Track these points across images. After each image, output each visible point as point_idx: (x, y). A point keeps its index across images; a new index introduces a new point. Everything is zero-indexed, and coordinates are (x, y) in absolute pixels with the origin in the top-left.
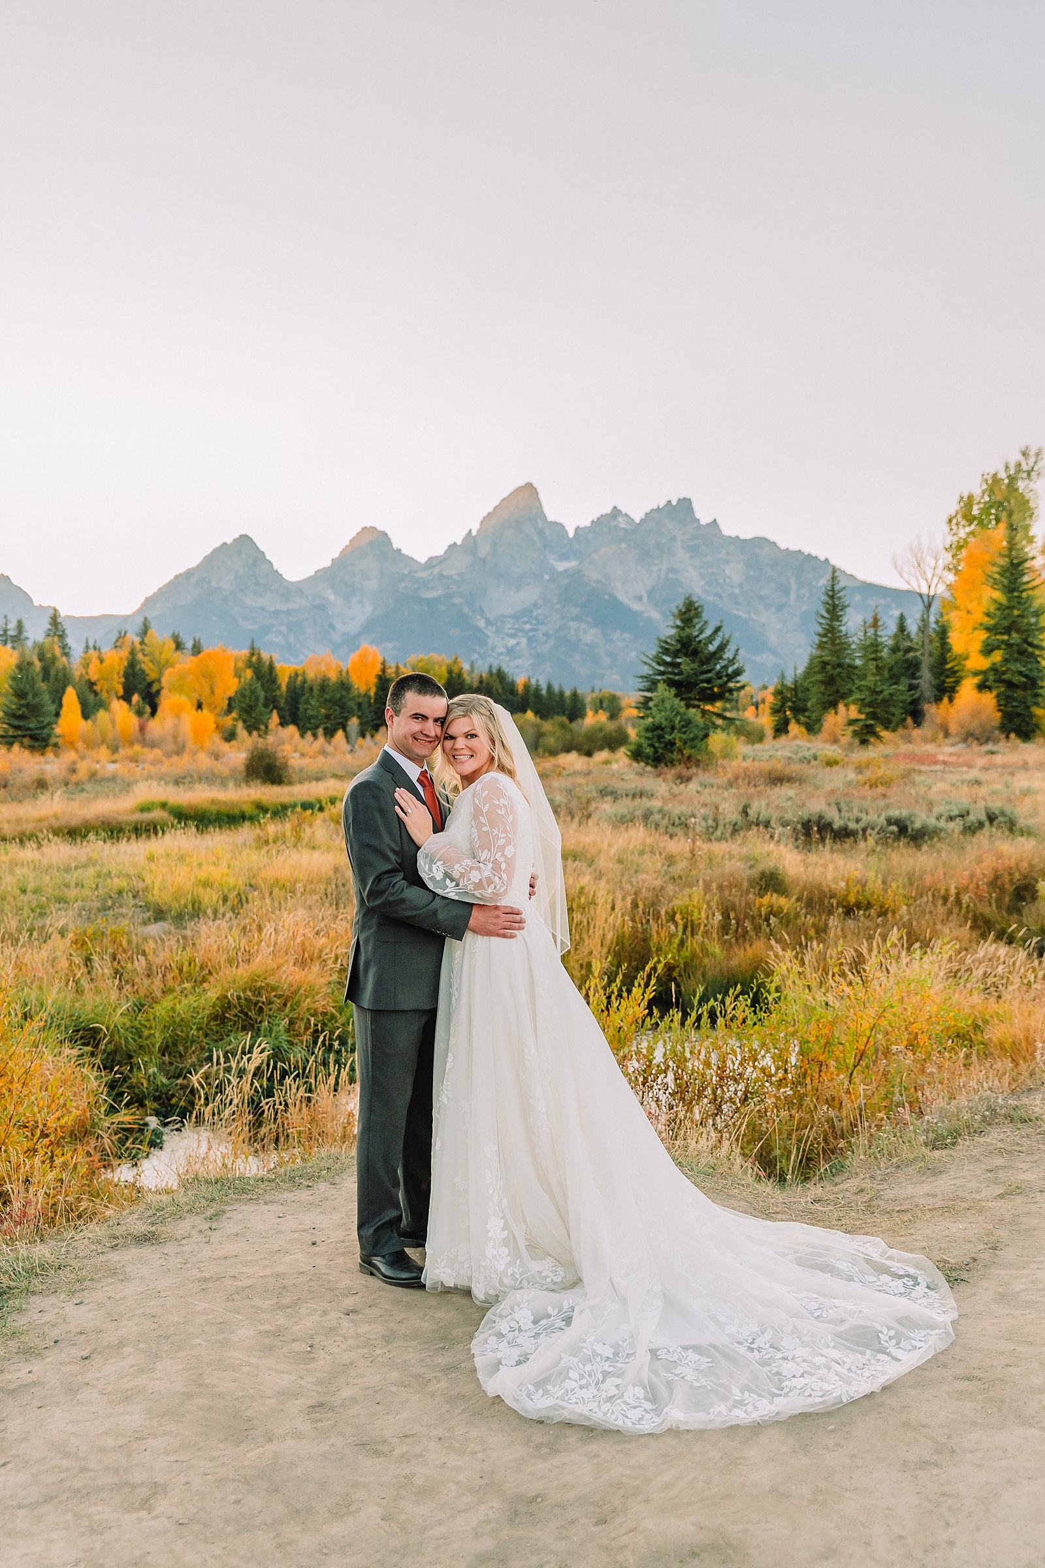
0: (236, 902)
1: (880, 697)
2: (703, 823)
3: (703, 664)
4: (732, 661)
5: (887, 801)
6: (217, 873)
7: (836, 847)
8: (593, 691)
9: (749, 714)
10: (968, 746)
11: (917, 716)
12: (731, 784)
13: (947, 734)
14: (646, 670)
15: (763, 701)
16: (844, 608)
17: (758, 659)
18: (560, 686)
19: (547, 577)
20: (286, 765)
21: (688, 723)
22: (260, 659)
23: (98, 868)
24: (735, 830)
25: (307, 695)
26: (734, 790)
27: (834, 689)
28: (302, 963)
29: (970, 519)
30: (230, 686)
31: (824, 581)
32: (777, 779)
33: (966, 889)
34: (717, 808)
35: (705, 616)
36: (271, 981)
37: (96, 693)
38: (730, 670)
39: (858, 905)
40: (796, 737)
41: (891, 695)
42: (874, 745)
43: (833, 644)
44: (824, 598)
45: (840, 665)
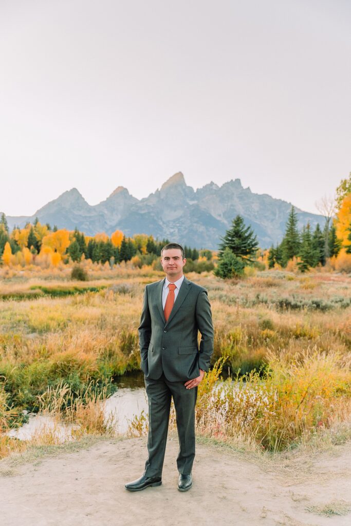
0: (63, 326)
1: (309, 255)
2: (242, 301)
3: (243, 240)
4: (254, 240)
5: (312, 295)
6: (56, 315)
7: (292, 312)
8: (202, 249)
9: (260, 260)
10: (343, 274)
11: (323, 261)
12: (252, 286)
13: (334, 269)
14: (222, 242)
15: (265, 255)
16: (296, 221)
17: (263, 239)
18: (190, 247)
19: (186, 207)
20: (86, 274)
21: (237, 263)
22: (78, 234)
23: (11, 311)
24: (254, 304)
25: (95, 248)
26: (253, 289)
27: (292, 251)
28: (87, 351)
29: (345, 189)
30: (67, 244)
31: (289, 211)
32: (270, 285)
33: (342, 330)
34: (247, 295)
35: (244, 223)
36: (74, 358)
37: (17, 245)
38: (253, 243)
39: (301, 335)
40: (277, 269)
41: (314, 254)
42: (306, 273)
43: (292, 234)
44: (290, 217)
45: (294, 242)
